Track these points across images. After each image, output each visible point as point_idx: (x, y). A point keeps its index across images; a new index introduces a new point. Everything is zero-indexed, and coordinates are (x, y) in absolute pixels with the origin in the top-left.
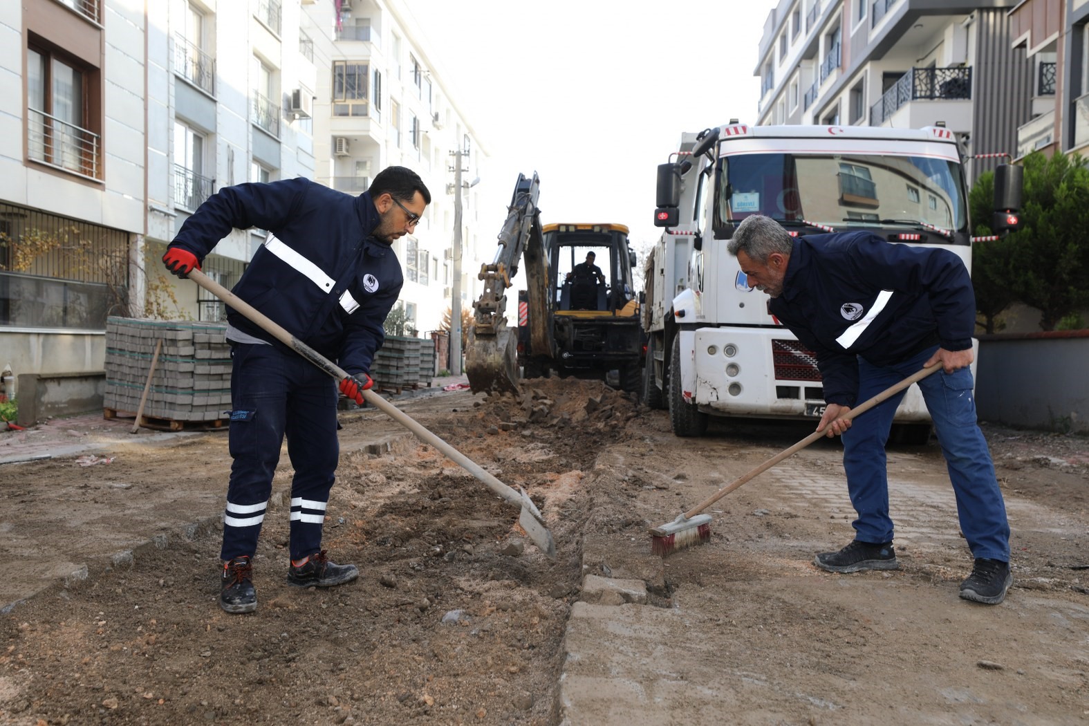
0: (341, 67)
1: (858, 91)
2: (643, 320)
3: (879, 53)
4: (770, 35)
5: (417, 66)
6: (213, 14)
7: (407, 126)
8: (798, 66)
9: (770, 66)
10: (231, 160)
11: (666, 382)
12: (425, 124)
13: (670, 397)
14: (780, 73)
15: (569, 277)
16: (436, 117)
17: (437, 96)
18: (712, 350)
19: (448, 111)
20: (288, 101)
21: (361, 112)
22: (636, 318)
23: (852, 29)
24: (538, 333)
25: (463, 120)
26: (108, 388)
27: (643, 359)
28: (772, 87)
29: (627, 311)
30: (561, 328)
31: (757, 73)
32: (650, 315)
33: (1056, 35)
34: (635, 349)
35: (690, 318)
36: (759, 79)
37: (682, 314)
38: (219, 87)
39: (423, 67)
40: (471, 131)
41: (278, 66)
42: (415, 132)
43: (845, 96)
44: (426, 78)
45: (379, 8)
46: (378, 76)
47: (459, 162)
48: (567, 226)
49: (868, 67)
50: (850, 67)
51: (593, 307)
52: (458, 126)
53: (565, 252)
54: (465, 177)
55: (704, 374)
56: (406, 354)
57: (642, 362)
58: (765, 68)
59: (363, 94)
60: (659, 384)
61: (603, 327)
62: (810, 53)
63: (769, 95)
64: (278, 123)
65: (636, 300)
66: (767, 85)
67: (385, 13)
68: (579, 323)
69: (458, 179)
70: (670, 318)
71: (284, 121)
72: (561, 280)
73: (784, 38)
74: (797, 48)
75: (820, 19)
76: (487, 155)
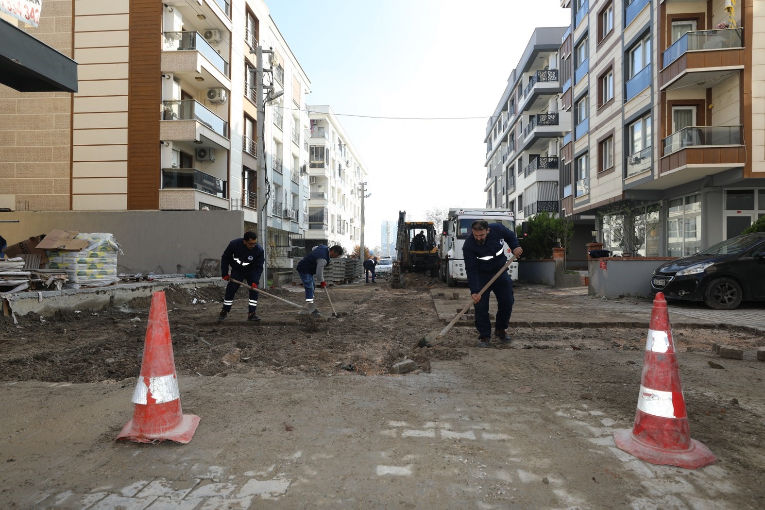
0: (313, 148)
1: (521, 160)
2: (439, 254)
3: (527, 148)
4: (490, 128)
5: (340, 142)
6: (282, 144)
7: (337, 168)
8: (500, 144)
9: (490, 139)
10: (286, 195)
11: (446, 273)
12: (343, 167)
13: (447, 277)
14: (495, 144)
15: (414, 239)
16: (348, 162)
17: (348, 153)
18: (456, 265)
19: (351, 158)
20: (301, 169)
21: (322, 166)
22: (437, 253)
23: (518, 136)
24: (406, 260)
25: (357, 161)
26: (294, 277)
27: (439, 267)
28: (491, 150)
29: (434, 251)
30: (412, 257)
31: (485, 142)
32: (441, 254)
33: (571, 161)
34: (436, 263)
35: (451, 257)
36: (486, 144)
37: (450, 256)
38: (283, 170)
39: (343, 143)
40: (360, 165)
41: (298, 156)
42: (340, 170)
43: (517, 161)
44: (344, 147)
45: (328, 123)
46: (327, 150)
47: (363, 187)
48: (413, 223)
49: (523, 152)
50: (519, 151)
51: (422, 250)
52: (355, 163)
53: (412, 231)
54: (366, 193)
55: (455, 271)
56: (357, 266)
57: (439, 268)
58: (488, 140)
59: (322, 156)
60: (444, 275)
61: (426, 256)
62: (505, 140)
63: (490, 153)
64: (298, 177)
65: (437, 247)
66: (490, 148)
67: (330, 125)
68: (418, 255)
69: (363, 194)
70: (447, 256)
71: (300, 177)
72: (411, 240)
73: (495, 130)
74: (501, 136)
75: (507, 129)
76: (366, 174)
